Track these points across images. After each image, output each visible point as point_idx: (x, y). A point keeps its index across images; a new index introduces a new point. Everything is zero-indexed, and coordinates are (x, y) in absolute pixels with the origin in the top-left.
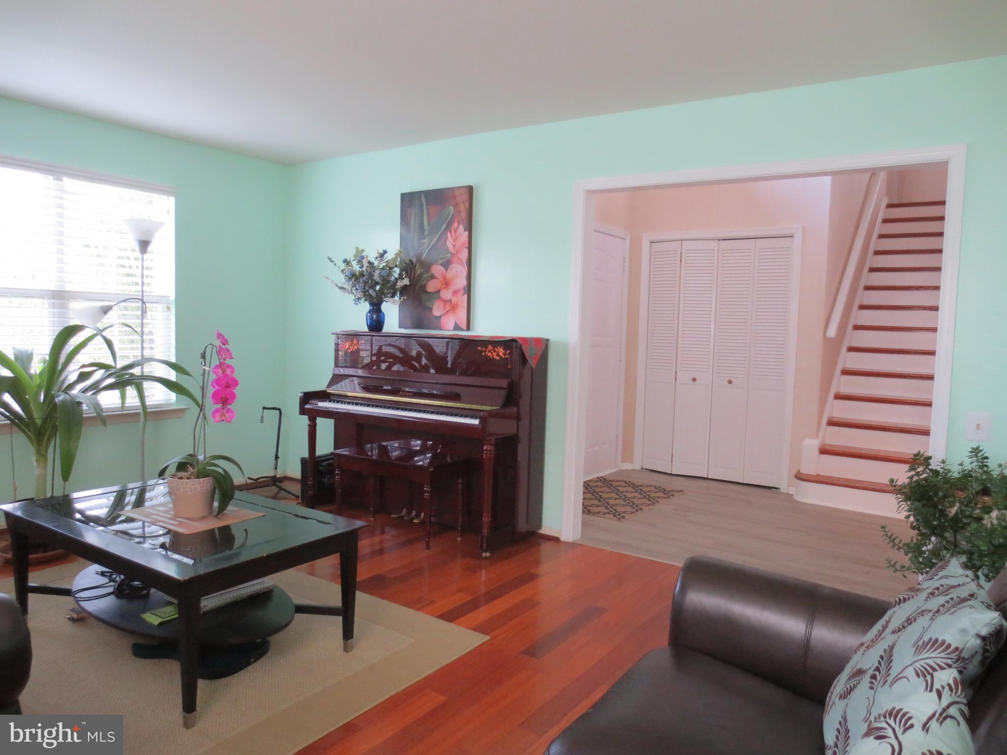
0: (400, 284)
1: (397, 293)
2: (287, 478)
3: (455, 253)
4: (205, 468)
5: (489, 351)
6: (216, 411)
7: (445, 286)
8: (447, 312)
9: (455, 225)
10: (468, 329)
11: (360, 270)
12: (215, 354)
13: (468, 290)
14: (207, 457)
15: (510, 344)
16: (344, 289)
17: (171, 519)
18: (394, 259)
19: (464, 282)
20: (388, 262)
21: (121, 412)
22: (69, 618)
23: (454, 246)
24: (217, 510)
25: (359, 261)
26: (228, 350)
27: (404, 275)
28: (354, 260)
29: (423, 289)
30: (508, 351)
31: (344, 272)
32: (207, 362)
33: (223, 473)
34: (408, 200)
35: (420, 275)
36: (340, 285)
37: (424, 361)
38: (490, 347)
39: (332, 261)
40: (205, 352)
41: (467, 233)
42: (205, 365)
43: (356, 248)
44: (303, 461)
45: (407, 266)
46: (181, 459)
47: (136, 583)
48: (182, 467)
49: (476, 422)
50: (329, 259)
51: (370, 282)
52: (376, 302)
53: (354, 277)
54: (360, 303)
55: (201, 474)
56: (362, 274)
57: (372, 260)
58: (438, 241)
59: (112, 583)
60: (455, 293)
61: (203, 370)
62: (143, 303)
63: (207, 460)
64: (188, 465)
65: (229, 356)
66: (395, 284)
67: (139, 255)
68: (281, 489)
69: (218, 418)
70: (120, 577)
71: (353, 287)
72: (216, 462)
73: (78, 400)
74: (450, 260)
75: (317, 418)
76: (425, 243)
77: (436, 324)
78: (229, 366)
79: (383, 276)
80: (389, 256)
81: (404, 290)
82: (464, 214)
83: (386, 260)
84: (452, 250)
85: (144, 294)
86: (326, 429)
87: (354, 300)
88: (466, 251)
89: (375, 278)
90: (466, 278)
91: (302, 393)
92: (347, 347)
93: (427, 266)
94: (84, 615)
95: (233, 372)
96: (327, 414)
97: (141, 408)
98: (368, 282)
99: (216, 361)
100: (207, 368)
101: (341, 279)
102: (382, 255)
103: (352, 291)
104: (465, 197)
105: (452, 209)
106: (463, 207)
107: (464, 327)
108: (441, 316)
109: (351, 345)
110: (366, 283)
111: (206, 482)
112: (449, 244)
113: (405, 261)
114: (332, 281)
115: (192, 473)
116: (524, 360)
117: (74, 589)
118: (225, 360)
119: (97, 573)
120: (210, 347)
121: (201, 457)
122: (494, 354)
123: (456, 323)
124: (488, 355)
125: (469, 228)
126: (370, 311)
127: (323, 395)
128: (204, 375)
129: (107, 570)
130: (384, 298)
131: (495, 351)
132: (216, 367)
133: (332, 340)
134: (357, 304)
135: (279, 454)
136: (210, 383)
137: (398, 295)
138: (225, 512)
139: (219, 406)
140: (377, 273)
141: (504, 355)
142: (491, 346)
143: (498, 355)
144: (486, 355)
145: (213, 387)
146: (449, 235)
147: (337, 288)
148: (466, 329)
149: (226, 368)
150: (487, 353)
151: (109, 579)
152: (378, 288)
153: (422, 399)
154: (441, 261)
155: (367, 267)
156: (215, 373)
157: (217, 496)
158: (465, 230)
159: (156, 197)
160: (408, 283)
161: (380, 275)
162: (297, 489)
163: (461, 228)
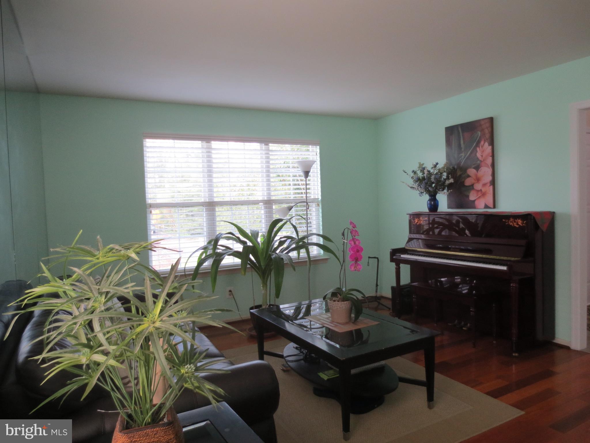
0: (447, 182)
1: (446, 188)
2: (382, 297)
3: (483, 160)
4: (346, 296)
5: (511, 222)
6: (352, 265)
7: (477, 181)
8: (480, 197)
9: (482, 143)
10: (494, 207)
11: (423, 176)
12: (349, 233)
13: (493, 183)
14: (347, 290)
15: (527, 217)
16: (413, 188)
17: (330, 323)
18: (443, 168)
19: (490, 178)
20: (439, 170)
21: (298, 261)
22: (281, 369)
23: (482, 156)
24: (354, 319)
25: (421, 171)
26: (356, 231)
27: (450, 177)
28: (418, 170)
29: (462, 184)
30: (525, 222)
31: (413, 178)
32: (345, 237)
33: (356, 299)
34: (450, 131)
35: (460, 175)
36: (411, 186)
37: (461, 226)
38: (512, 220)
39: (406, 172)
40: (344, 232)
41: (490, 147)
42: (344, 239)
43: (419, 163)
44: (393, 288)
45: (451, 171)
46: (334, 290)
47: (313, 355)
48: (334, 294)
49: (505, 268)
50: (404, 171)
51: (429, 183)
52: (433, 194)
53: (420, 181)
54: (423, 195)
55: (345, 299)
56: (424, 178)
57: (430, 169)
58: (471, 153)
59: (301, 354)
60: (484, 185)
61: (343, 242)
62: (307, 203)
63: (347, 291)
64: (338, 294)
65: (356, 234)
66: (444, 182)
67: (303, 178)
68: (379, 303)
69: (353, 268)
70: (305, 351)
71: (418, 186)
72: (352, 292)
73: (281, 257)
74: (479, 165)
75: (401, 264)
76: (462, 156)
77: (472, 205)
78: (357, 240)
79: (437, 178)
80: (440, 166)
81: (450, 186)
82: (488, 136)
83: (437, 169)
84: (480, 158)
85: (307, 198)
86: (406, 270)
87: (419, 194)
88: (491, 158)
89: (432, 180)
90: (491, 175)
91: (391, 249)
92: (416, 222)
93: (464, 170)
94: (289, 368)
95: (359, 243)
96: (406, 262)
97: (307, 258)
98: (428, 183)
99: (350, 237)
100: (346, 241)
101: (411, 182)
102: (435, 166)
103: (418, 189)
104: (488, 125)
105: (479, 133)
106: (487, 131)
107: (492, 206)
108: (475, 200)
109: (419, 221)
110: (426, 183)
111: (347, 304)
112: (479, 155)
113: (450, 168)
114: (406, 184)
115: (340, 298)
116: (537, 227)
117: (285, 355)
118: (355, 236)
119: (294, 347)
120: (346, 230)
121: (344, 289)
122: (514, 223)
123: (485, 204)
124: (511, 224)
125: (492, 143)
126: (430, 200)
127: (404, 251)
128: (344, 244)
129: (298, 346)
130: (438, 191)
131: (515, 222)
132: (350, 241)
133: (407, 218)
134: (421, 196)
135: (378, 283)
136: (348, 249)
137: (446, 189)
138: (358, 320)
139: (353, 262)
140: (433, 177)
141: (522, 224)
142: (512, 218)
143: (518, 224)
144: (509, 225)
145: (350, 251)
146: (478, 149)
147: (409, 188)
148: (492, 207)
149: (355, 241)
150: (509, 223)
151: (300, 352)
152: (433, 185)
153: (466, 253)
154: (473, 166)
155: (427, 174)
156: (350, 243)
157: (353, 311)
158: (489, 145)
159: (310, 147)
160: (453, 182)
161: (435, 178)
162: (389, 304)
163: (486, 144)
